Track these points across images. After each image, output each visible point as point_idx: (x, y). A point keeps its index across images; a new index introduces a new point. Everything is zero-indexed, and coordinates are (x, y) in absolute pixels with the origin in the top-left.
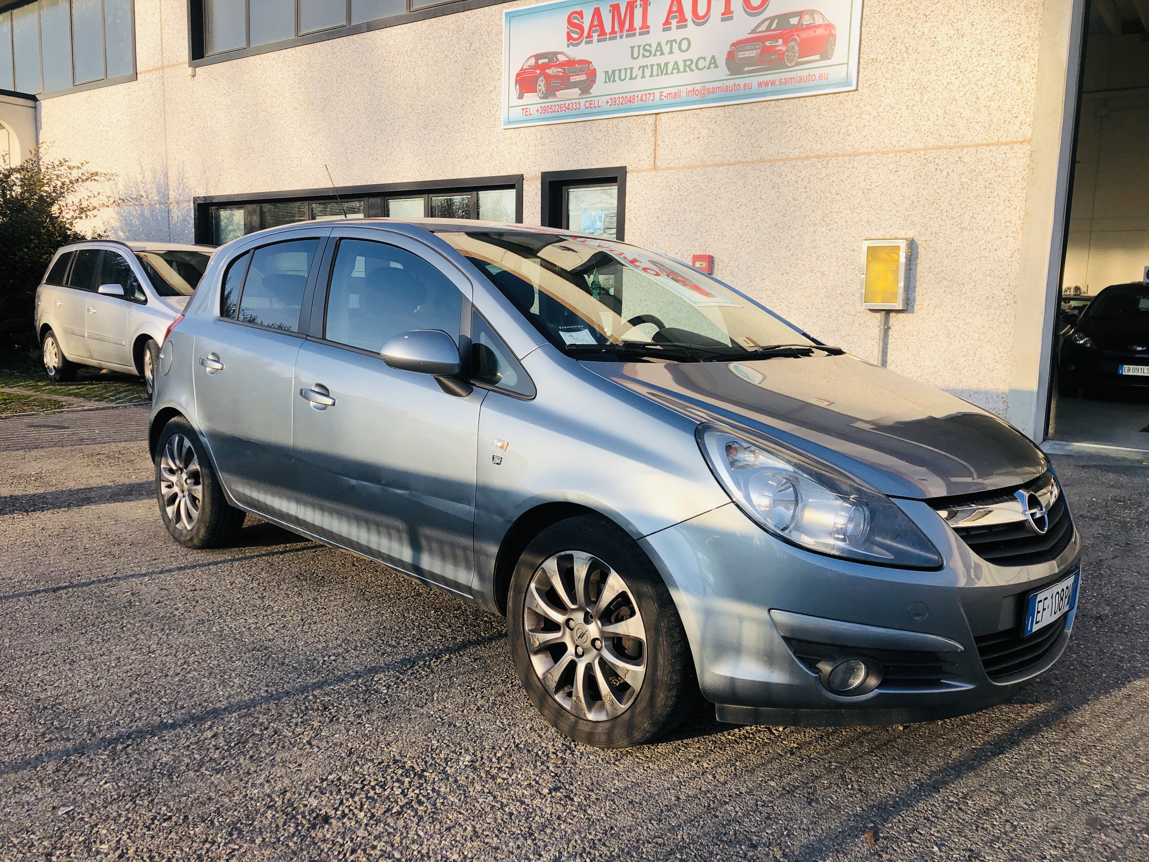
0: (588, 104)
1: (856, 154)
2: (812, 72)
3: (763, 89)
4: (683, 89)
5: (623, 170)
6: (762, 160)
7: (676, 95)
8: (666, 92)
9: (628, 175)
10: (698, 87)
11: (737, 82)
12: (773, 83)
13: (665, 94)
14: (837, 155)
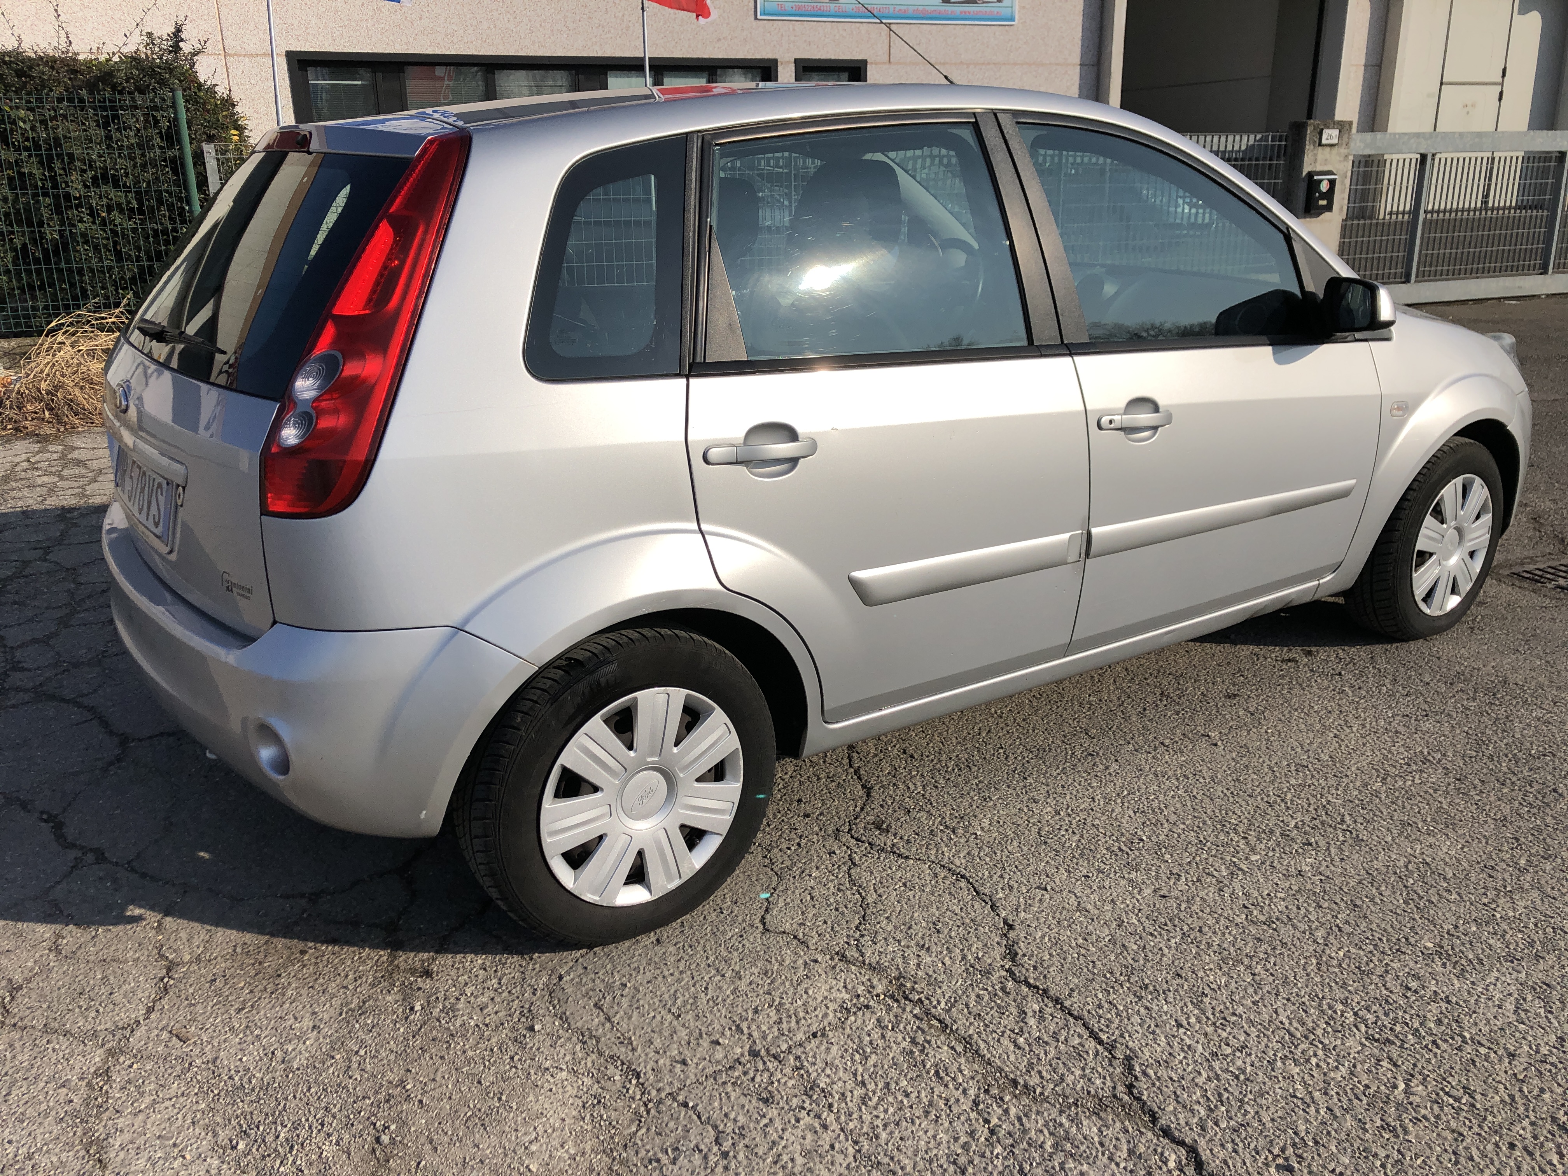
0: (837, 9)
1: (1015, 64)
2: (992, 9)
3: (963, 16)
4: (910, 7)
5: (865, 62)
6: (961, 63)
7: (905, 11)
8: (898, 8)
9: (868, 66)
10: (921, 8)
11: (947, 8)
12: (969, 13)
13: (897, 9)
14: (1004, 64)
